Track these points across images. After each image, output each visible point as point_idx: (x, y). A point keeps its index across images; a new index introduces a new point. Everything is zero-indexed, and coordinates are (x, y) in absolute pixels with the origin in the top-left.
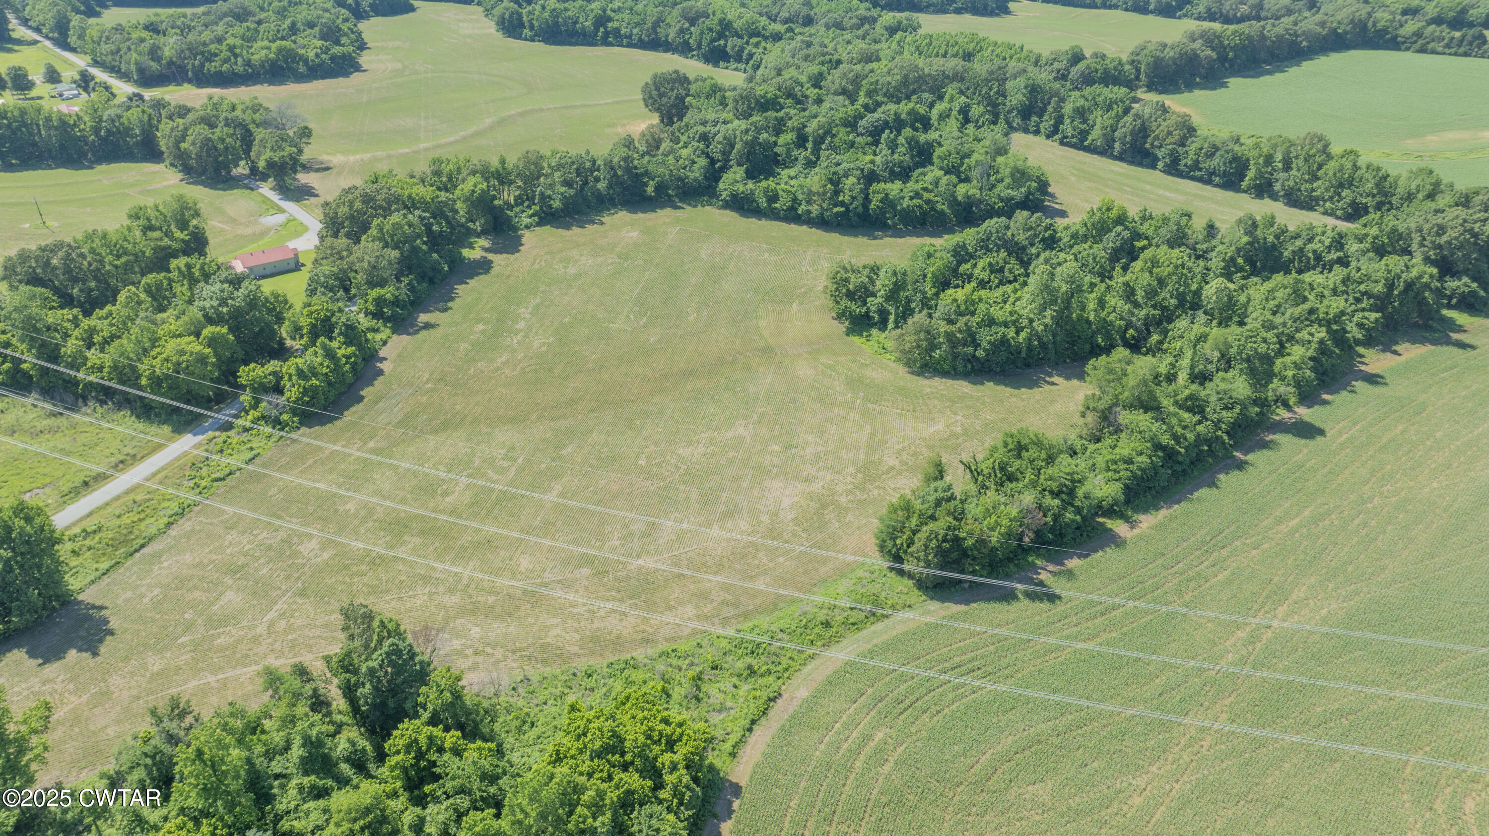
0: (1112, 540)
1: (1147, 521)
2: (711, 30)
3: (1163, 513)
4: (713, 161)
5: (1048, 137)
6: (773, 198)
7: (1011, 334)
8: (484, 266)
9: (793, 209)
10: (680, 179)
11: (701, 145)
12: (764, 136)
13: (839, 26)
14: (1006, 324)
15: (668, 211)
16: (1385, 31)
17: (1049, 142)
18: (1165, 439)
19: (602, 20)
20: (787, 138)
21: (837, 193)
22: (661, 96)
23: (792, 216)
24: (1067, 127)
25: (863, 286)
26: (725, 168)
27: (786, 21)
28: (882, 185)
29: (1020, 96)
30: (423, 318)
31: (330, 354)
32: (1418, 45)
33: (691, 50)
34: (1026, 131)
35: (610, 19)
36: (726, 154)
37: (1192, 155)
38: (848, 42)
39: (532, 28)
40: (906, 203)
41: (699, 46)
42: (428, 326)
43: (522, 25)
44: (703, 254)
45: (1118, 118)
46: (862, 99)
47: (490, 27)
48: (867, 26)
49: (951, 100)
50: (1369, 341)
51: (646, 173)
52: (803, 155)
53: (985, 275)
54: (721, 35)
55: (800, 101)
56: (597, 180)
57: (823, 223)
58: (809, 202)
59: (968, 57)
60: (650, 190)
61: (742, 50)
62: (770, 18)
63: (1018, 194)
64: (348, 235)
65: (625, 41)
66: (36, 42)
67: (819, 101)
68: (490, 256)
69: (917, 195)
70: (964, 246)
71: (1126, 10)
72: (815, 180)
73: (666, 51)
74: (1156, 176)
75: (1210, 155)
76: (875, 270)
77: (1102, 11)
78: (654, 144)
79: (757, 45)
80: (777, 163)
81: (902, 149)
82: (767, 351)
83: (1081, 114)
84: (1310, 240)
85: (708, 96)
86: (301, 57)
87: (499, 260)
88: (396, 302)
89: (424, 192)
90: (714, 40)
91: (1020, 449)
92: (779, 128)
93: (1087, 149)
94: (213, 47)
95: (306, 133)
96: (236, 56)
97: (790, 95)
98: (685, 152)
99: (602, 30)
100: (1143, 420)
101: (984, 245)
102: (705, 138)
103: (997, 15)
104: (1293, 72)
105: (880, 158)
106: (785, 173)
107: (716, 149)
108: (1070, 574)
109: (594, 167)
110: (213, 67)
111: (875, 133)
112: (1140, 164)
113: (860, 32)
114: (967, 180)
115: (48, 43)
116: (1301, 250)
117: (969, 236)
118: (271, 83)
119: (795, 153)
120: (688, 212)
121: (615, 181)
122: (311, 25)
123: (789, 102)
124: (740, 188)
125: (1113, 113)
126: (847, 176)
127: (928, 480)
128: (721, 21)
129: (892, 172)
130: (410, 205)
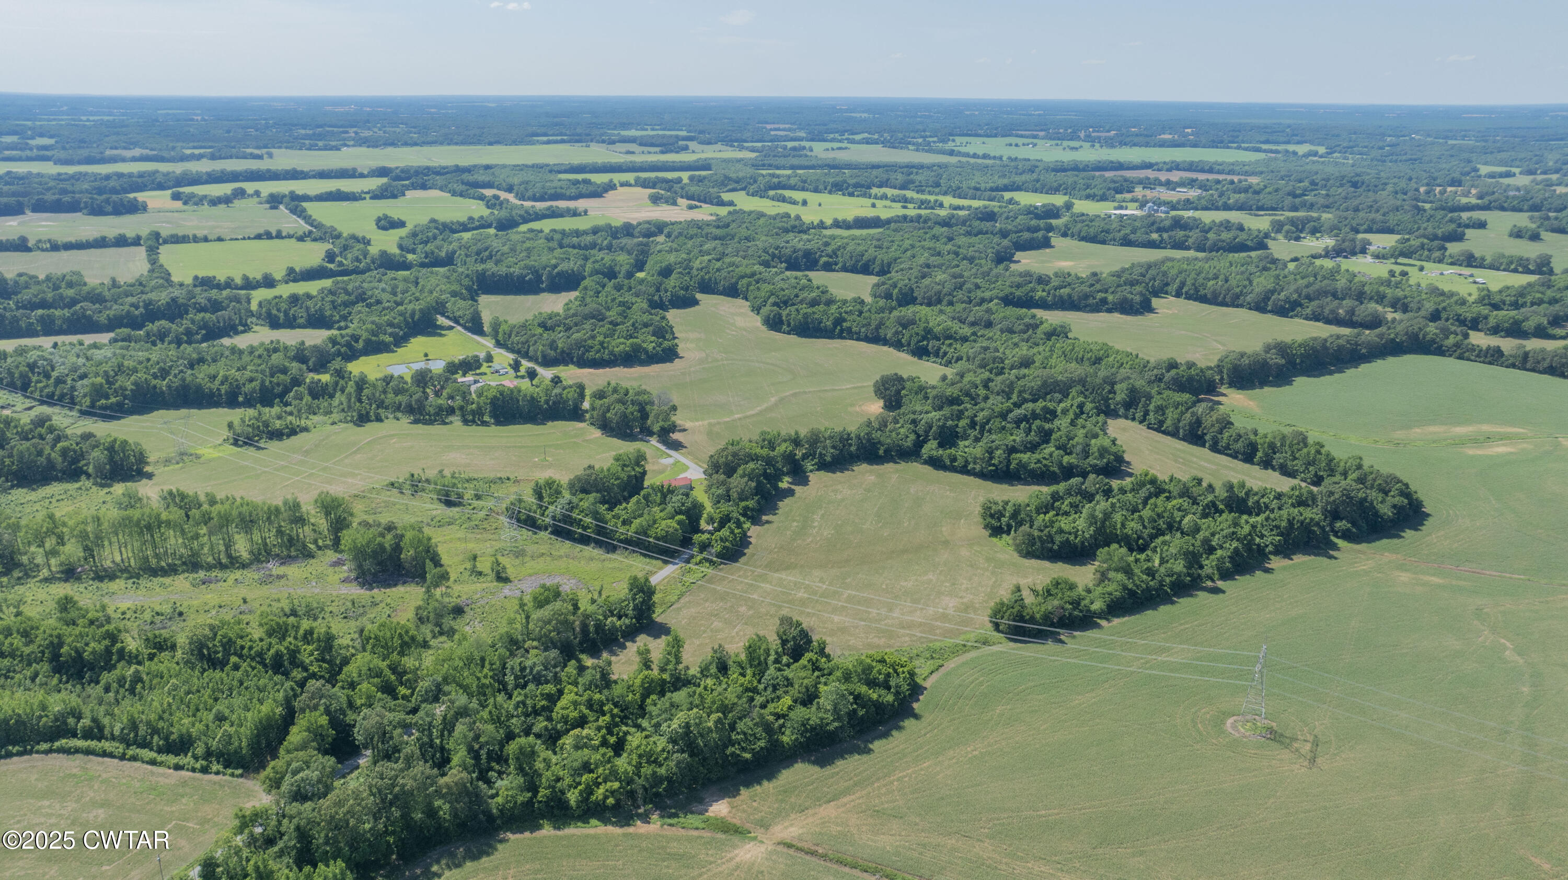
0: (1098, 626)
1: (1116, 621)
2: (917, 334)
3: (1126, 619)
4: (918, 436)
5: (1141, 422)
6: (954, 459)
7: (1072, 538)
8: (790, 493)
9: (965, 466)
10: (898, 446)
11: (912, 426)
12: (950, 423)
13: (1011, 331)
14: (1070, 533)
15: (891, 465)
16: (1433, 341)
17: (1141, 426)
18: (1130, 586)
19: (839, 321)
20: (963, 423)
21: (991, 458)
22: (886, 389)
23: (964, 470)
24: (1151, 417)
25: (999, 511)
26: (925, 441)
27: (973, 324)
28: (1018, 455)
29: (1123, 396)
30: (764, 518)
31: (732, 532)
32: (1457, 354)
33: (902, 345)
34: (1127, 418)
35: (845, 320)
36: (927, 432)
37: (1225, 441)
38: (1016, 345)
39: (789, 325)
40: (1032, 466)
41: (909, 344)
42: (768, 522)
43: (781, 322)
44: (912, 491)
45: (1182, 413)
46: (1015, 397)
47: (756, 321)
48: (1030, 332)
49: (1073, 399)
50: (1277, 552)
51: (879, 442)
52: (974, 433)
53: (1067, 509)
54: (924, 338)
55: (974, 399)
56: (851, 445)
57: (982, 475)
58: (975, 463)
59: (1097, 361)
60: (881, 452)
61: (939, 349)
62: (961, 321)
63: (1101, 463)
64: (724, 473)
65: (855, 336)
66: (451, 328)
67: (986, 398)
68: (793, 487)
69: (1039, 461)
70: (1057, 493)
71: (1250, 309)
72: (978, 451)
73: (884, 345)
74: (1205, 452)
75: (1236, 441)
76: (1007, 503)
77: (1231, 309)
78: (883, 424)
79: (950, 345)
80: (957, 437)
81: (1033, 433)
82: (946, 543)
83: (1161, 409)
84: (1263, 496)
85: (916, 393)
86: (645, 349)
87: (798, 489)
88: (752, 510)
89: (764, 452)
90: (919, 341)
91: (1058, 584)
92: (959, 416)
93: (1164, 432)
94: (590, 342)
95: (674, 408)
96: (604, 348)
97: (967, 394)
98: (902, 431)
99: (839, 327)
100: (1120, 576)
101: (1069, 492)
102: (914, 422)
103: (1141, 314)
104: (1351, 372)
105: (1018, 437)
106: (962, 444)
107: (921, 429)
108: (1074, 637)
109: (849, 438)
110: (591, 355)
111: (1018, 422)
112: (1196, 444)
113: (1025, 336)
114: (1070, 454)
115: (459, 328)
116: (1258, 502)
117: (1061, 487)
118: (625, 366)
119: (969, 431)
120: (903, 465)
121: (861, 446)
122: (646, 325)
123: (967, 399)
124: (934, 453)
125: (1179, 410)
126: (997, 449)
127: (1013, 593)
128: (925, 329)
129: (1026, 447)
130: (754, 458)
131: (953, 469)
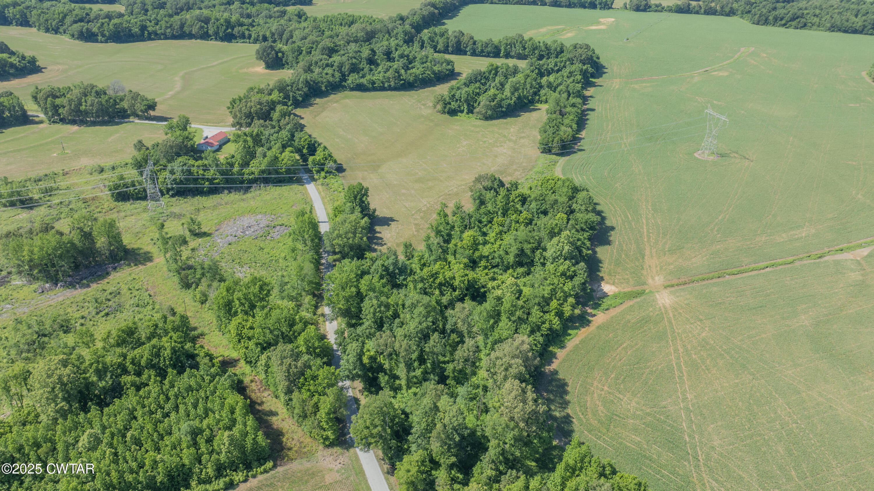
2: (222, 25)
6: (374, 83)
9: (383, 86)
10: (330, 82)
19: (144, 27)
21: (399, 76)
24: (427, 45)
33: (209, 36)
35: (149, 26)
37: (479, 48)
43: (94, 35)
45: (449, 39)
51: (319, 82)
57: (398, 89)
58: (389, 82)
60: (323, 88)
65: (162, 37)
74: (467, 57)
75: (486, 47)
90: (225, 30)
99: (146, 32)
112: (460, 54)
120: (339, 95)
124: (356, 82)
125: (445, 37)
130: (272, 103)
131: (375, 89)
